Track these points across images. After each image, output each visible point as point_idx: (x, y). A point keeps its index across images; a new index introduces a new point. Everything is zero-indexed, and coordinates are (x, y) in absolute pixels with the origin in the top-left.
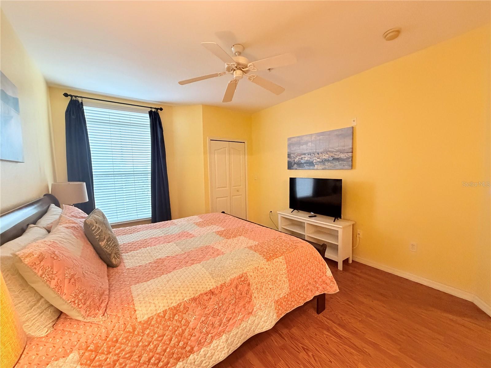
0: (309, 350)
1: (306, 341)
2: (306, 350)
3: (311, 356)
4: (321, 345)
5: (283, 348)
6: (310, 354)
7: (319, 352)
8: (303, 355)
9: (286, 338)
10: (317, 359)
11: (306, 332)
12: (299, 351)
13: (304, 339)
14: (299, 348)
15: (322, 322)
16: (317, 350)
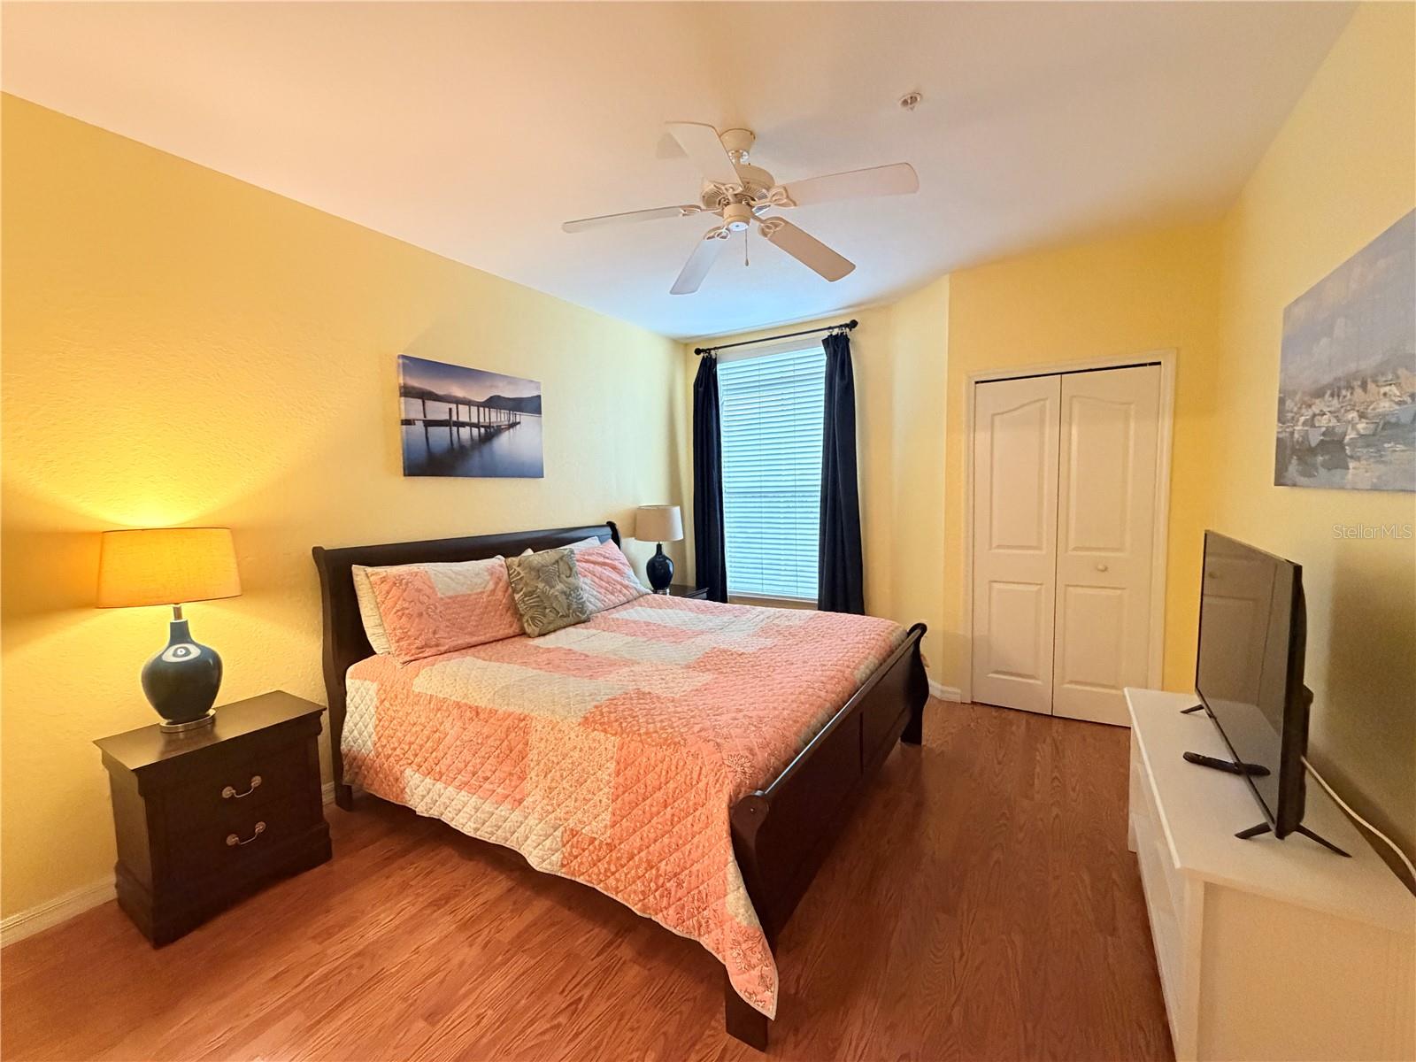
0: (573, 1015)
1: (601, 1006)
2: (574, 1007)
3: (556, 1022)
4: (596, 1048)
5: (570, 957)
6: (562, 1019)
7: (571, 1041)
8: (559, 1002)
9: (601, 958)
10: (546, 1037)
11: (636, 1000)
12: (566, 993)
13: (609, 998)
14: (576, 990)
15: (694, 1045)
16: (577, 1035)
